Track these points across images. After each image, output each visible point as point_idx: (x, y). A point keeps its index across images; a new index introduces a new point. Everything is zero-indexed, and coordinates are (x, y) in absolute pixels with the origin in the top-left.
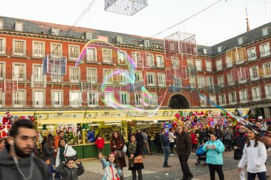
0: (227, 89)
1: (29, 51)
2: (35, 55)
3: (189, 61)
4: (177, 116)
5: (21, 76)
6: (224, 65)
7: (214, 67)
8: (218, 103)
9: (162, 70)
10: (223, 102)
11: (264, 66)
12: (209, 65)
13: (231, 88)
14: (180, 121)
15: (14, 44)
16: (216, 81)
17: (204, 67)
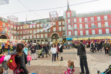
0: (20, 35)
4: (8, 41)
6: (20, 28)
7: (17, 29)
8: (17, 39)
10: (18, 38)
11: (30, 30)
13: (21, 35)
14: (9, 43)
16: (17, 32)
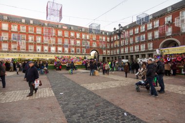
1: (35, 31)
2: (38, 33)
3: (100, 37)
5: (32, 40)
9: (88, 40)
12: (108, 39)
15: (29, 28)
17: (106, 40)
